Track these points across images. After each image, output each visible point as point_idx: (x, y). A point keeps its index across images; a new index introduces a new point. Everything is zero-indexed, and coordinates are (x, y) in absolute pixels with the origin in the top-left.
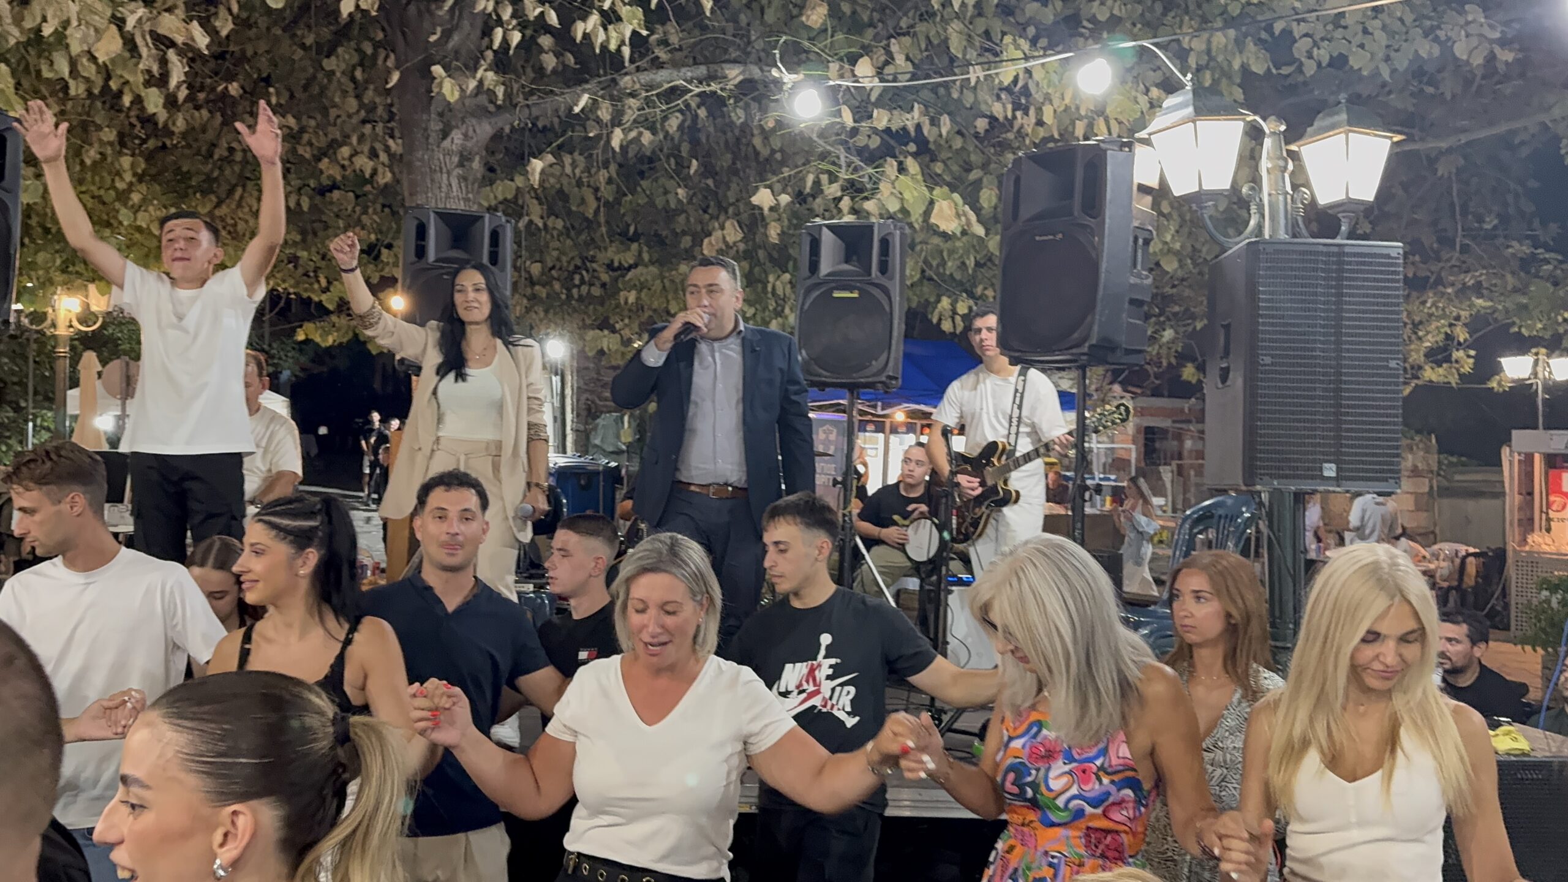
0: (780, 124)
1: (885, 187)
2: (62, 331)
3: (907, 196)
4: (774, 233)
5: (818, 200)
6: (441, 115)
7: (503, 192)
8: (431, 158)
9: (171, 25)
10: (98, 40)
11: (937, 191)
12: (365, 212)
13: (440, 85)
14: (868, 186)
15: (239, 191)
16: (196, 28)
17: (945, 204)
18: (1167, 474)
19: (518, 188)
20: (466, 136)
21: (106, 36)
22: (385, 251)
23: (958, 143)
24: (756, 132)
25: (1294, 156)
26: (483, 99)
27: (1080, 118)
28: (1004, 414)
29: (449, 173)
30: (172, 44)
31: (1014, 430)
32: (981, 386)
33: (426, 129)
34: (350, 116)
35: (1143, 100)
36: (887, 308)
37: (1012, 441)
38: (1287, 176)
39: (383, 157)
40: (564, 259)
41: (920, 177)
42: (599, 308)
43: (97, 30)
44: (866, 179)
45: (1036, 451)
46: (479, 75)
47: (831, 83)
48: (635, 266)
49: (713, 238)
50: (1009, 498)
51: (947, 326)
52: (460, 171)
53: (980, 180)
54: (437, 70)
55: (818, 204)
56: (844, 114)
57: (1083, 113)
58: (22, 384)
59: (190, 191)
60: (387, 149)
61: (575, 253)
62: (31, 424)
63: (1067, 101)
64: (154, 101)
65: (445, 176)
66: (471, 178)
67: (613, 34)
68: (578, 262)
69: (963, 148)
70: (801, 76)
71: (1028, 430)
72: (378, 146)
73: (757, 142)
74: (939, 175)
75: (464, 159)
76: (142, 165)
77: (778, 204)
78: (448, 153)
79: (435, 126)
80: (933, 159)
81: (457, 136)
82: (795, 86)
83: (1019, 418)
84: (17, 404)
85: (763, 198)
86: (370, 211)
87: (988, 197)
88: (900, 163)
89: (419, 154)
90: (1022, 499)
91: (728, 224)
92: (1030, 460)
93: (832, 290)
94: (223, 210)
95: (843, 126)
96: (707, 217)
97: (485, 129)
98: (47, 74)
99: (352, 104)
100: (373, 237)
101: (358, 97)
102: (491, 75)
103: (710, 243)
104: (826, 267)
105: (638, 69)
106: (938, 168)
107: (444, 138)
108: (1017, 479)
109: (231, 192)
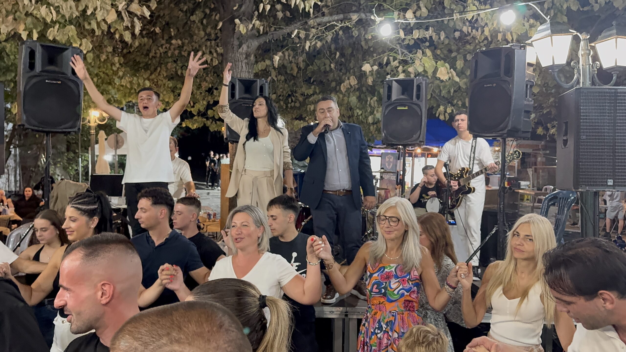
0: (374, 37)
1: (417, 62)
2: (93, 124)
3: (426, 65)
4: (370, 81)
5: (389, 67)
6: (238, 39)
7: (261, 67)
8: (235, 56)
9: (135, 7)
10: (108, 14)
11: (439, 63)
12: (207, 76)
13: (239, 27)
14: (410, 62)
15: (159, 69)
16: (145, 8)
17: (443, 69)
18: (530, 172)
19: (267, 66)
20: (248, 47)
21: (111, 13)
22: (215, 91)
23: (447, 42)
24: (362, 40)
25: (593, 48)
26: (255, 32)
27: (500, 32)
28: (467, 156)
29: (241, 61)
30: (136, 15)
31: (472, 162)
32: (457, 144)
33: (233, 44)
34: (202, 39)
35: (527, 25)
36: (420, 114)
37: (471, 167)
38: (590, 57)
39: (215, 55)
40: (285, 92)
41: (431, 57)
42: (298, 111)
43: (107, 10)
44: (409, 59)
45: (481, 171)
46: (253, 23)
47: (396, 21)
48: (313, 94)
49: (345, 84)
50: (471, 190)
51: (442, 118)
52: (246, 61)
53: (456, 57)
54: (237, 21)
55: (388, 69)
56: (400, 33)
57: (501, 30)
58: (77, 143)
59: (140, 69)
60: (216, 51)
61: (289, 89)
62: (80, 159)
63: (495, 26)
64: (127, 37)
65: (240, 63)
66: (250, 64)
67: (307, 5)
68: (290, 93)
69: (448, 44)
70: (383, 18)
71: (477, 162)
72: (213, 51)
73: (363, 43)
74: (438, 55)
75: (248, 56)
76: (122, 60)
77: (373, 70)
78: (241, 54)
79: (236, 43)
80: (436, 48)
81: (244, 47)
82: (381, 22)
83: (474, 157)
84: (75, 151)
85: (367, 68)
86: (209, 75)
87: (460, 64)
88: (423, 51)
89: (230, 55)
90: (476, 191)
91: (351, 78)
92: (479, 175)
93: (396, 107)
94: (153, 76)
95: (400, 38)
96: (341, 74)
97: (255, 43)
98: (87, 27)
99: (202, 33)
100: (210, 86)
101: (204, 30)
102: (258, 22)
103: (344, 85)
104: (394, 97)
105: (316, 17)
106: (438, 52)
107: (239, 48)
108: (474, 183)
109: (155, 69)
